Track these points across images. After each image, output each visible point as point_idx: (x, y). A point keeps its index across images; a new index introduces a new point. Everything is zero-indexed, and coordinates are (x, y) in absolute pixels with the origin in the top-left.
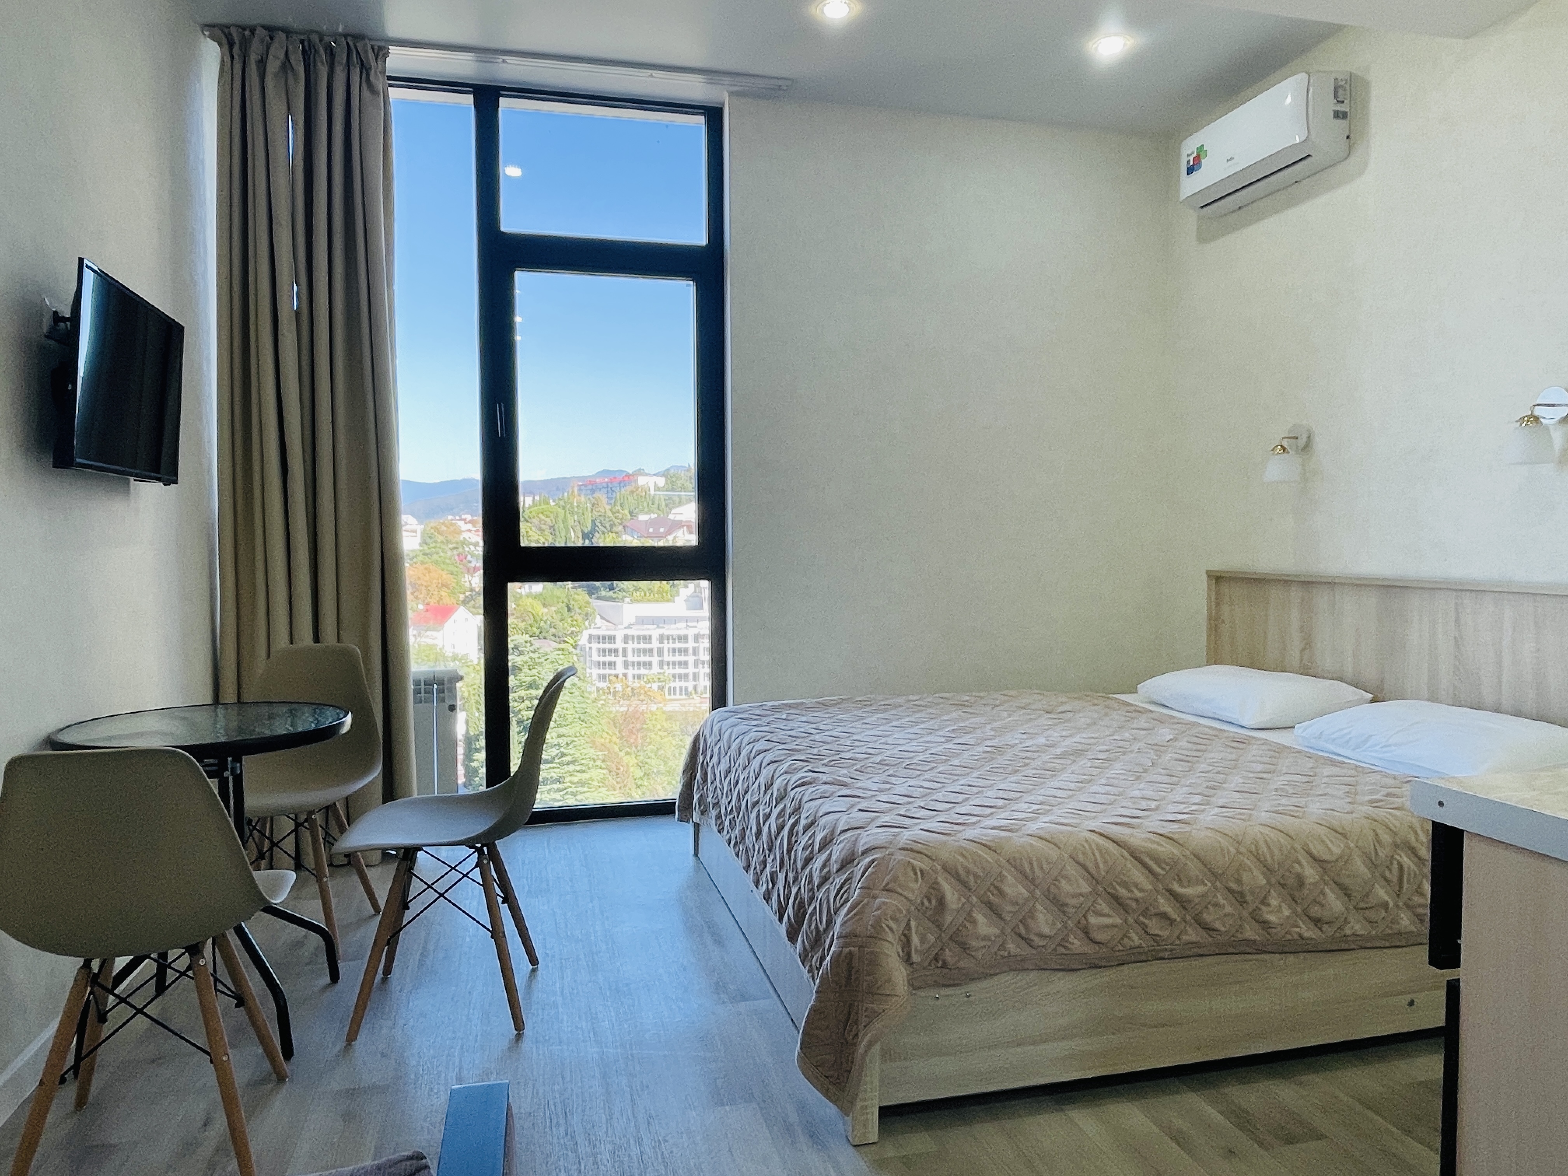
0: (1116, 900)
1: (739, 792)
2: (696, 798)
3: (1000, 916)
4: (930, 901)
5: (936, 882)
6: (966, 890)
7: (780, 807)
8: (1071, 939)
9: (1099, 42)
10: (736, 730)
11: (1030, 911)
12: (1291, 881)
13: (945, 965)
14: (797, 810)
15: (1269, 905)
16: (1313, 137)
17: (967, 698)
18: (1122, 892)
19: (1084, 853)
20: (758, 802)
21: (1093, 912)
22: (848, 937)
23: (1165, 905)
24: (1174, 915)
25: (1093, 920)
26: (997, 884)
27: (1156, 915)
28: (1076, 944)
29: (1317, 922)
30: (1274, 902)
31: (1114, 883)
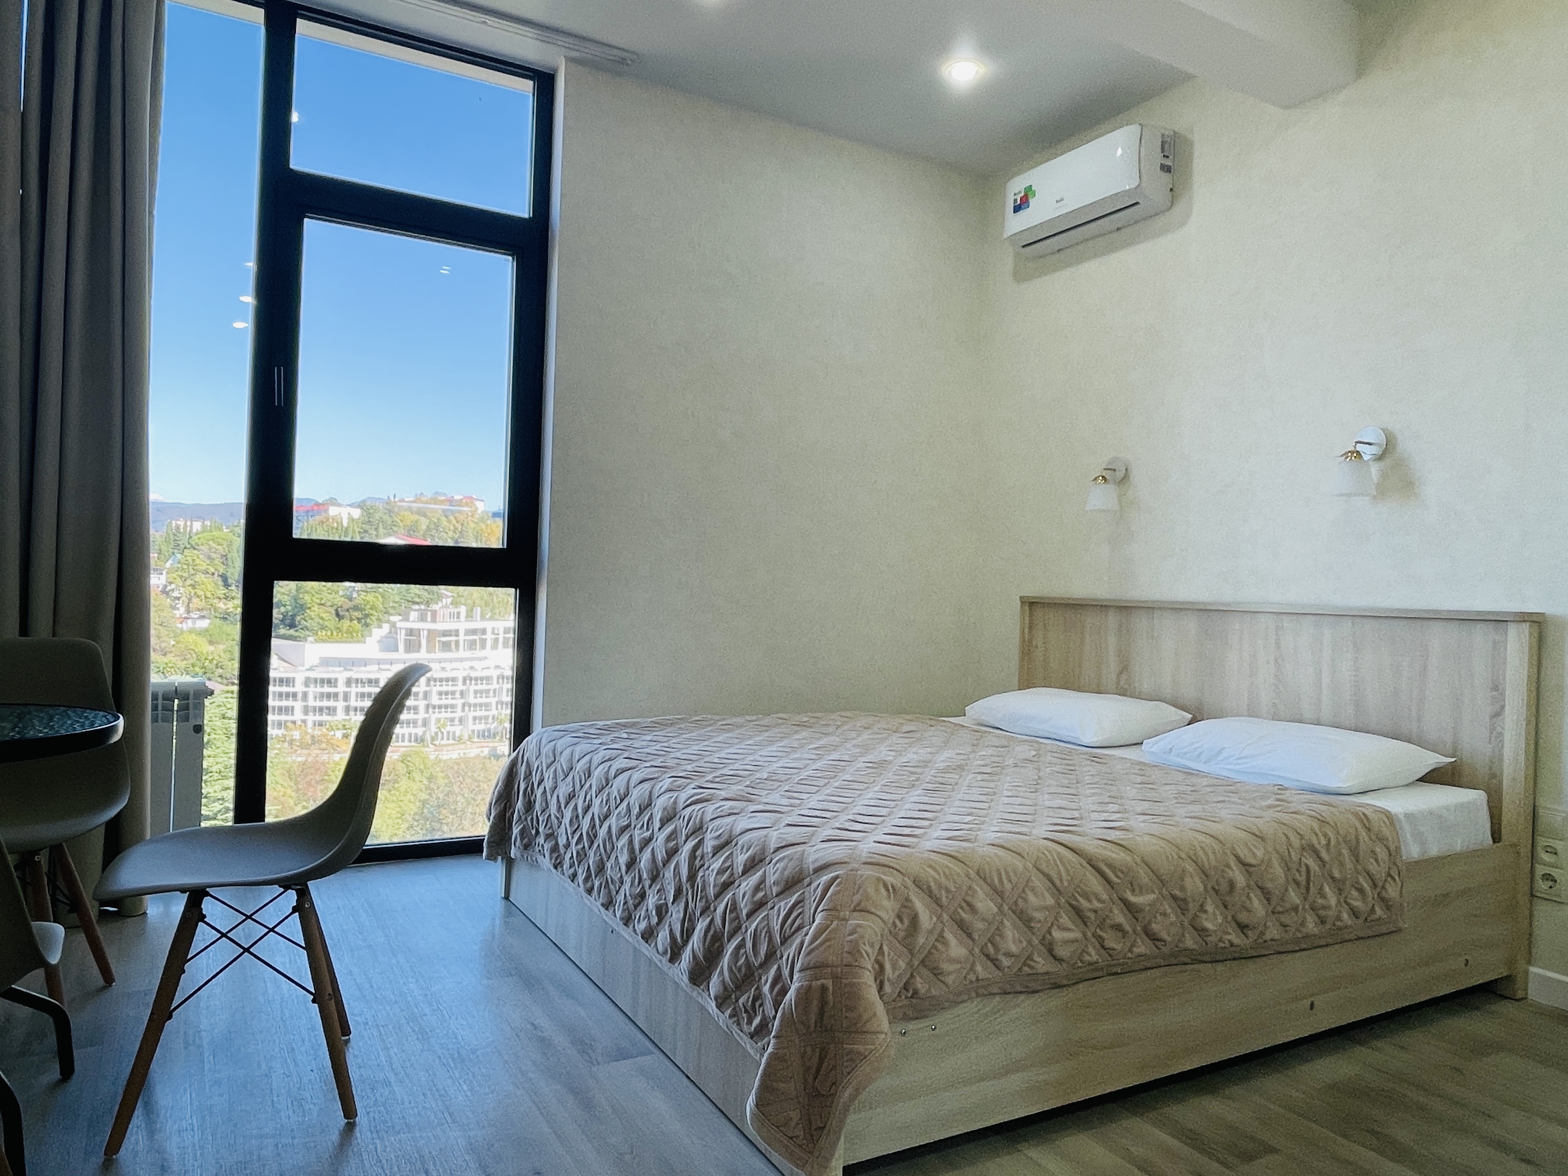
0: (1078, 912)
1: (593, 819)
2: (516, 830)
3: (970, 936)
4: (901, 921)
5: (908, 900)
6: (938, 908)
7: (669, 829)
8: (1036, 958)
9: (953, 65)
10: (578, 750)
11: (998, 929)
12: (1224, 887)
13: (916, 992)
14: (699, 829)
15: (1206, 912)
16: (1144, 185)
17: (806, 719)
18: (1084, 903)
19: (1048, 861)
20: (629, 826)
21: (1059, 927)
22: (815, 969)
23: (1119, 917)
24: (1128, 928)
25: (1057, 934)
26: (969, 899)
27: (1112, 927)
28: (1042, 964)
29: (1243, 927)
30: (1210, 908)
31: (1077, 895)
